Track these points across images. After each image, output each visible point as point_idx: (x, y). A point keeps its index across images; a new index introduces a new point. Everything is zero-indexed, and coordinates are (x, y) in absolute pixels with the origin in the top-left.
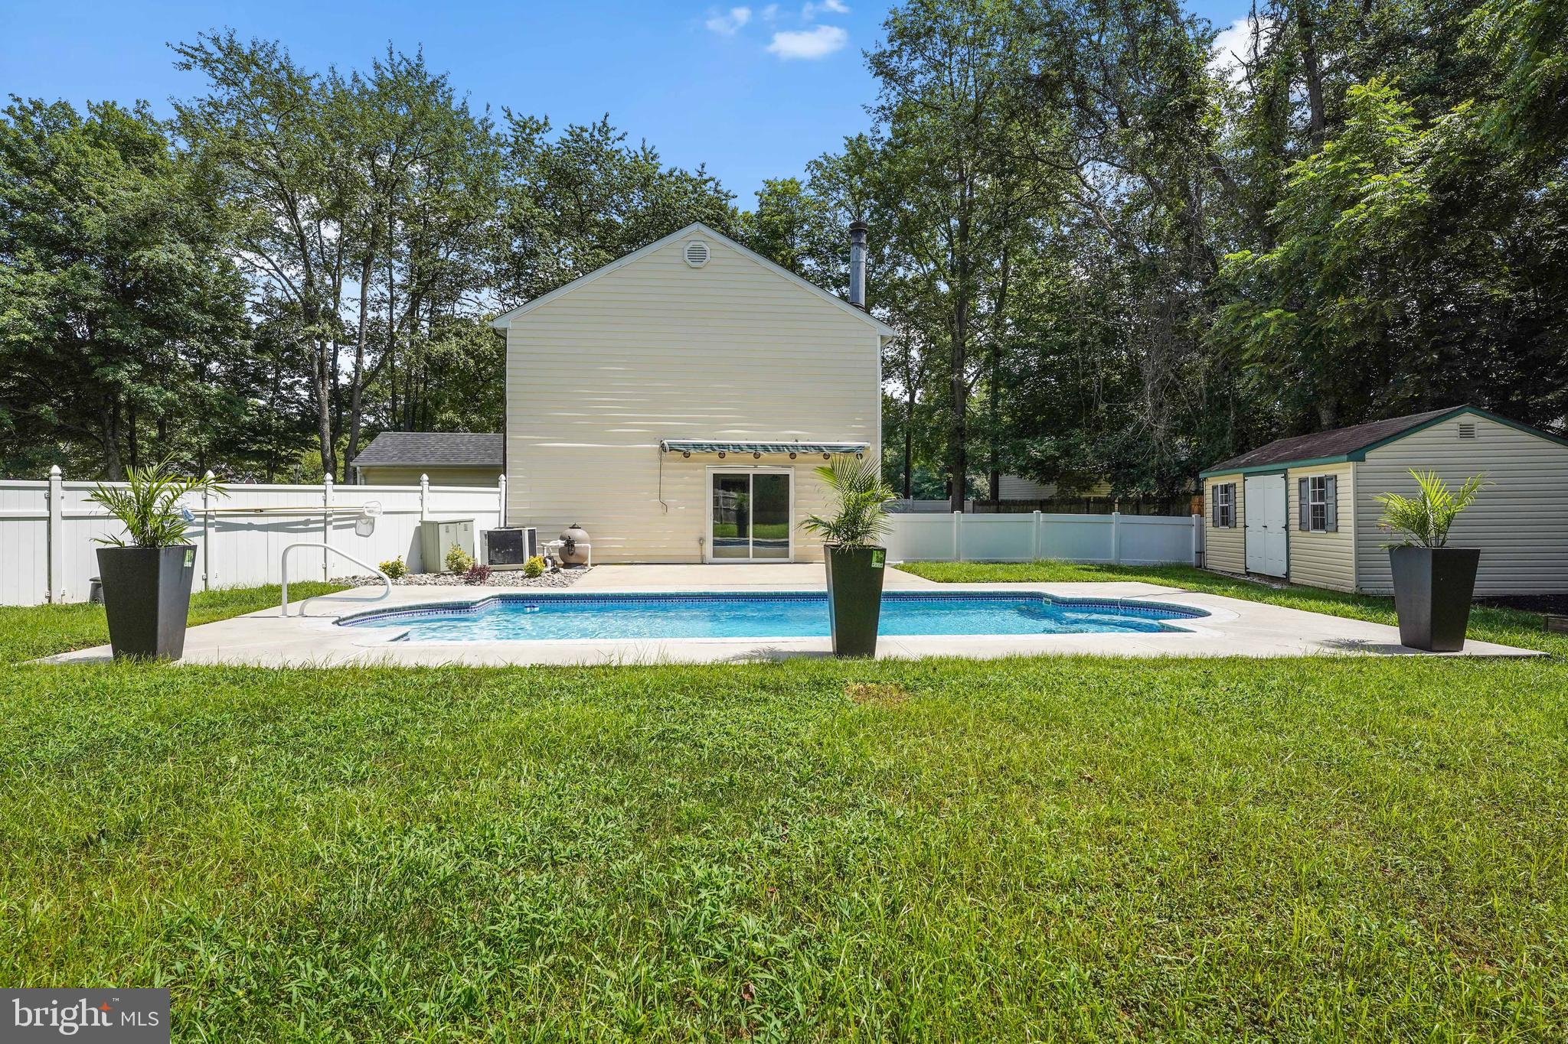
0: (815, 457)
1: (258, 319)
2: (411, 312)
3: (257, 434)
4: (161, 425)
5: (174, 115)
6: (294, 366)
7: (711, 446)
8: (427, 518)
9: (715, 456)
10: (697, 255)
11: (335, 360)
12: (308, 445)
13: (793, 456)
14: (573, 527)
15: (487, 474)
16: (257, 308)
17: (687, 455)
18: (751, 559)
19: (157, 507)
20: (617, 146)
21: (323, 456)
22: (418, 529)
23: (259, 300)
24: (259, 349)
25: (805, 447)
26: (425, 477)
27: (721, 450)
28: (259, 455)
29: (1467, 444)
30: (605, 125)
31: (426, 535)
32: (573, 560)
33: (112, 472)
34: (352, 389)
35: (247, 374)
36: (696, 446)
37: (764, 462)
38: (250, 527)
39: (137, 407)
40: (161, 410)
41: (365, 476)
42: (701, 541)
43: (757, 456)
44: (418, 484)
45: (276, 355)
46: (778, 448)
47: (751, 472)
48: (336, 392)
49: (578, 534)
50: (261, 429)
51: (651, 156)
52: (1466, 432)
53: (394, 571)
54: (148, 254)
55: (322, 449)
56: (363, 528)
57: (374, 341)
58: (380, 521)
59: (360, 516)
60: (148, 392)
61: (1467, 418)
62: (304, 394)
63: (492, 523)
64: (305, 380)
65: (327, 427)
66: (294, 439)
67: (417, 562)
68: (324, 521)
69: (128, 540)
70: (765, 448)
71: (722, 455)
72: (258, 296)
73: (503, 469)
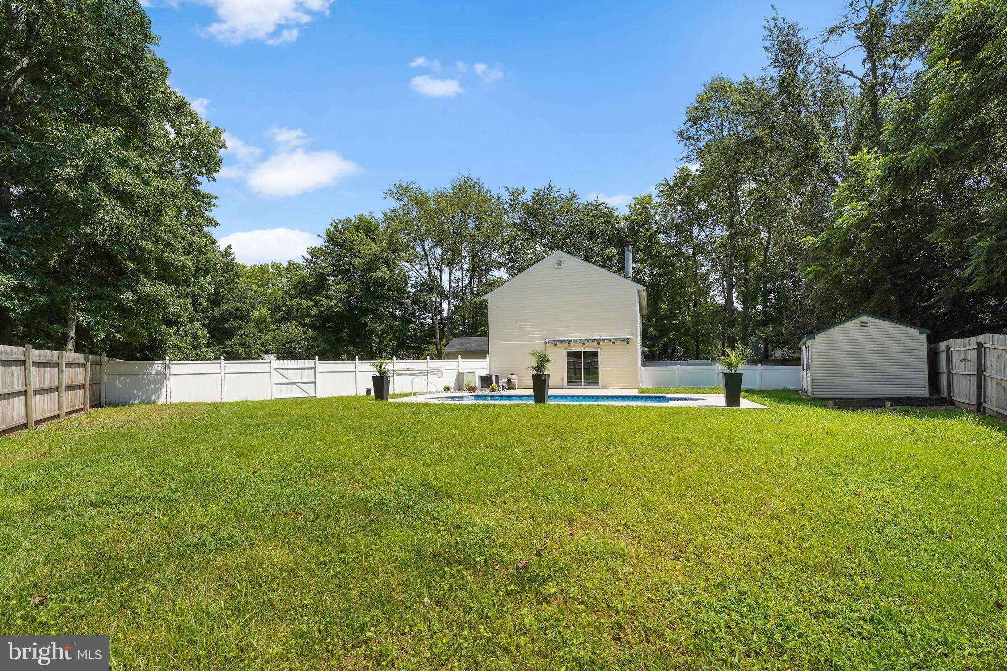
0: (608, 343)
1: (412, 290)
2: (470, 283)
3: (413, 339)
4: (380, 337)
5: (382, 216)
6: (427, 310)
7: (565, 341)
8: (461, 371)
9: (567, 345)
10: (558, 263)
11: (441, 305)
12: (432, 343)
13: (599, 343)
14: (512, 374)
15: (482, 354)
16: (412, 286)
17: (556, 345)
18: (583, 387)
19: (383, 367)
20: (556, 195)
21: (437, 347)
22: (458, 375)
23: (413, 283)
24: (413, 303)
25: (604, 339)
26: (459, 356)
27: (569, 342)
28: (414, 348)
29: (864, 330)
30: (550, 186)
31: (460, 376)
32: (511, 386)
33: (365, 357)
34: (448, 318)
35: (409, 313)
36: (559, 341)
37: (588, 346)
38: (406, 374)
39: (372, 331)
40: (380, 333)
41: (447, 356)
42: (562, 379)
43: (584, 344)
44: (457, 359)
45: (419, 306)
46: (592, 340)
47: (582, 351)
48: (441, 319)
49: (513, 376)
50: (415, 338)
51: (574, 196)
52: (864, 324)
53: (447, 389)
54: (375, 274)
55: (436, 344)
56: (439, 375)
57: (456, 296)
58: (445, 372)
59: (438, 371)
60: (376, 326)
61: (864, 318)
62: (430, 321)
63: (484, 373)
64: (430, 315)
65: (438, 336)
66: (427, 340)
67: (457, 387)
68: (427, 373)
69: (378, 374)
70: (587, 340)
71: (569, 344)
72: (412, 281)
73: (488, 352)
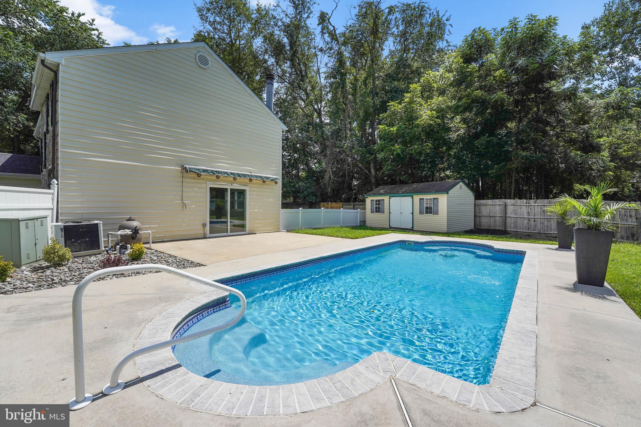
0: (259, 182)
7: (212, 171)
9: (214, 178)
10: (205, 61)
13: (251, 180)
14: (130, 220)
17: (199, 175)
18: (229, 234)
25: (256, 176)
27: (217, 175)
36: (204, 171)
37: (237, 183)
42: (204, 225)
43: (234, 179)
46: (245, 176)
47: (229, 187)
52: (461, 187)
70: (239, 175)
71: (217, 177)
